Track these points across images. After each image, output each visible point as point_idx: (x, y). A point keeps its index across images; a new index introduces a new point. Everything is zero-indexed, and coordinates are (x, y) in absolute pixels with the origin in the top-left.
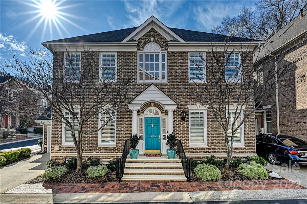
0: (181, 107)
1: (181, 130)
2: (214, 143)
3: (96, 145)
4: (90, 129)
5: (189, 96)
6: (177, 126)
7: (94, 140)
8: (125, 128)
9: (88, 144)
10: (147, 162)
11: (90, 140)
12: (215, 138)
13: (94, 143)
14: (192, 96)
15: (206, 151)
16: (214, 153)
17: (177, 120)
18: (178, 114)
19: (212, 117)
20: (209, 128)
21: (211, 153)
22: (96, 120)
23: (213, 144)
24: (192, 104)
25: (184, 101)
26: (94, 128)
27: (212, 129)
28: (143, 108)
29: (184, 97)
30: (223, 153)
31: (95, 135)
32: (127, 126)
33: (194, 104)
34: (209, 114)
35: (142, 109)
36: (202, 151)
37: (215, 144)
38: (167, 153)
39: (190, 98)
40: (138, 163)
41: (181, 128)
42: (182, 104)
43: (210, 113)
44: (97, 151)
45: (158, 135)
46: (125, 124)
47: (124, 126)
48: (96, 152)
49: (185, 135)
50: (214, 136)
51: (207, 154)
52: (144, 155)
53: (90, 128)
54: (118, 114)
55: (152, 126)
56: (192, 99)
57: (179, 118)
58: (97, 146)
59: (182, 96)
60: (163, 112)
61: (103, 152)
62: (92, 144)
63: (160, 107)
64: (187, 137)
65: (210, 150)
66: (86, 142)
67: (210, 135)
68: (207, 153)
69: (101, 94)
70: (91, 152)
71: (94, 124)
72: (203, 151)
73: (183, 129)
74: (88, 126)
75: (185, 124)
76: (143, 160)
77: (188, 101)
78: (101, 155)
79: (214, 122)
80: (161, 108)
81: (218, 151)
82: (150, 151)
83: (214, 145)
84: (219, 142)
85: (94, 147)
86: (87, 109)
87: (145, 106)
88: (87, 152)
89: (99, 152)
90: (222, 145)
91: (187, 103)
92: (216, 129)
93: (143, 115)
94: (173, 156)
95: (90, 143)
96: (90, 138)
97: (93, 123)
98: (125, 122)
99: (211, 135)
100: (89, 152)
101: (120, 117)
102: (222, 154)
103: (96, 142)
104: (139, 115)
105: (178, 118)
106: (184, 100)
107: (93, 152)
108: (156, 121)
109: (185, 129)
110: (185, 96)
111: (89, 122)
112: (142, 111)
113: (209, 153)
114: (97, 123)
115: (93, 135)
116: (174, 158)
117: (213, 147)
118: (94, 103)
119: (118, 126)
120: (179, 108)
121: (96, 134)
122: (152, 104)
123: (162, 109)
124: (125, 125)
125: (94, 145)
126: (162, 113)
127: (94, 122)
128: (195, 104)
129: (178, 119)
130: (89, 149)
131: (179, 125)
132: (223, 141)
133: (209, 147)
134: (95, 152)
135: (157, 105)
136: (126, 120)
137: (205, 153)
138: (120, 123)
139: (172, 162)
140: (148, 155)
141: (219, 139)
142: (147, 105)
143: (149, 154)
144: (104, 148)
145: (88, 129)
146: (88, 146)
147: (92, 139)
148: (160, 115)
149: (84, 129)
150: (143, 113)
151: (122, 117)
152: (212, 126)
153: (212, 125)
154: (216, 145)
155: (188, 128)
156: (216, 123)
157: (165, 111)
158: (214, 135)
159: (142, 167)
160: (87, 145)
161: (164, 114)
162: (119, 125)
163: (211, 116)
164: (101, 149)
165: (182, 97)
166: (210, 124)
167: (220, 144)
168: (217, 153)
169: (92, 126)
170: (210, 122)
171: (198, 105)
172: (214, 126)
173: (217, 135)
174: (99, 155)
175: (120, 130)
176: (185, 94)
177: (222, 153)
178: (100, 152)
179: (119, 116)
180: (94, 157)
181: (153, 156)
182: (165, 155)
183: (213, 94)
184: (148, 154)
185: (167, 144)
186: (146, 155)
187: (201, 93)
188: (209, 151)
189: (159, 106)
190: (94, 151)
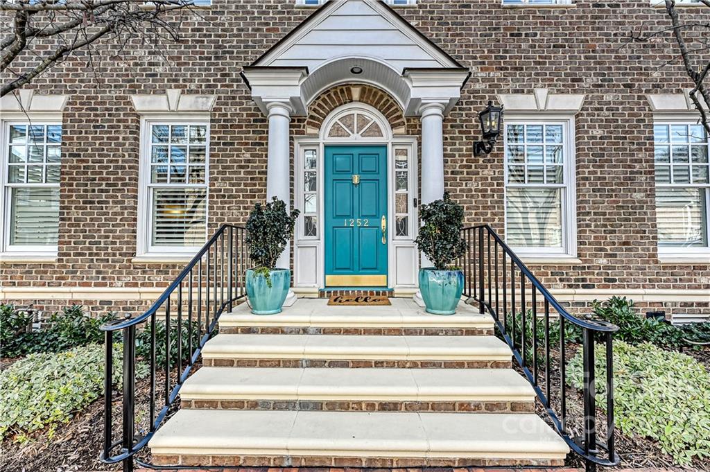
0: (472, 103)
1: (472, 196)
2: (608, 248)
3: (125, 255)
4: (102, 191)
5: (505, 58)
6: (455, 179)
7: (118, 233)
8: (246, 185)
9: (95, 251)
10: (325, 332)
11: (103, 233)
12: (609, 228)
13: (118, 245)
14: (516, 57)
15: (577, 280)
16: (608, 287)
17: (457, 154)
18: (460, 132)
19: (597, 144)
20: (584, 185)
21: (593, 287)
22: (126, 154)
23: (601, 250)
24: (516, 91)
25: (484, 80)
26: (119, 187)
27: (599, 190)
28: (319, 105)
29: (484, 63)
30: (644, 287)
31: (122, 214)
32: (252, 179)
33: (523, 92)
34: (587, 132)
35: (315, 110)
36: (558, 278)
37: (609, 252)
38: (424, 286)
39: (507, 69)
40: (283, 332)
41: (472, 185)
42: (478, 91)
43: (589, 127)
44: (129, 279)
45: (376, 216)
46: (242, 171)
47: (241, 179)
48: (127, 285)
49: (487, 214)
50: (608, 219)
51: (578, 291)
52: (322, 294)
53: (104, 187)
54: (216, 132)
55: (356, 181)
56: (516, 69)
57: (465, 148)
58: (129, 261)
59: (475, 58)
60: (399, 125)
61: (152, 285)
62: (110, 251)
63: (388, 100)
64: (496, 221)
65: (588, 277)
66: (87, 245)
67: (589, 213)
68: (577, 287)
69: (150, 53)
70: (105, 285)
71: (120, 171)
72: (561, 280)
73: (481, 191)
74: (95, 179)
75: (488, 172)
76: (307, 318)
77: (499, 80)
78: (144, 297)
79: (606, 161)
80: (391, 105)
81: (621, 280)
82: (345, 280)
83: (606, 256)
84: (625, 243)
85: (118, 265)
86: (92, 113)
87: (324, 100)
88: (88, 285)
89: (136, 285)
90: (640, 256)
91: (497, 86)
92: (613, 190)
93: (316, 136)
94: (451, 300)
95: (102, 245)
96: (104, 225)
97: (116, 167)
98: (243, 164)
99: (595, 214)
100: (96, 285)
101: (224, 144)
102: (641, 291)
103: (128, 243)
104: (303, 133)
105: (457, 146)
106: (484, 74)
107: (111, 285)
108: (369, 163)
109: (489, 192)
110: (486, 57)
111: (97, 165)
112: (312, 117)
113: (584, 287)
114: (130, 167)
115: (116, 214)
116: (454, 309)
117: (603, 261)
118: (121, 86)
119: (216, 179)
120: (464, 106)
121: (126, 211)
122: (353, 89)
123: (397, 110)
124: (242, 175)
125: (118, 257)
126: (393, 127)
127: (120, 163)
128: (530, 92)
129: (462, 150)
130: (98, 272)
131: (462, 173)
132: (642, 237)
133: (585, 261)
134: (120, 283)
135: (376, 93)
136: (248, 155)
137: (570, 286)
138: (224, 167)
139: (447, 332)
140: (335, 296)
141: (626, 232)
142: (336, 93)
143: (342, 292)
144: (158, 266)
145: (93, 191)
146: (95, 258)
147: (111, 231)
148: (387, 136)
149: (79, 190)
150: (319, 127)
151: (232, 144)
152: (599, 178)
153: (599, 175)
154: (615, 256)
155: (498, 185)
156: (615, 166)
157: (408, 120)
158: (604, 214)
159: (297, 361)
160: (90, 254)
161: (402, 130)
162: (220, 176)
163: (594, 137)
164: (144, 272)
165: (475, 64)
166: (592, 169)
167: (630, 250)
168: (619, 287)
169: (108, 179)
170: (589, 161)
171: (542, 92)
172: (605, 178)
173: (619, 214)
174: (137, 297)
175: (224, 196)
176: (489, 51)
177: (638, 287)
178: (143, 285)
179: (219, 138)
180: (116, 303)
181: (357, 300)
182: (409, 298)
183: (603, 51)
184: (339, 290)
185: (422, 247)
186: (329, 297)
187: (554, 46)
188: (584, 280)
189: (382, 97)
190: (118, 279)
